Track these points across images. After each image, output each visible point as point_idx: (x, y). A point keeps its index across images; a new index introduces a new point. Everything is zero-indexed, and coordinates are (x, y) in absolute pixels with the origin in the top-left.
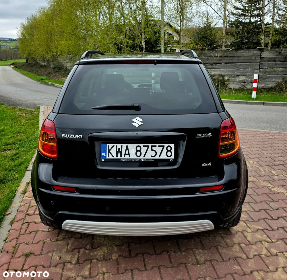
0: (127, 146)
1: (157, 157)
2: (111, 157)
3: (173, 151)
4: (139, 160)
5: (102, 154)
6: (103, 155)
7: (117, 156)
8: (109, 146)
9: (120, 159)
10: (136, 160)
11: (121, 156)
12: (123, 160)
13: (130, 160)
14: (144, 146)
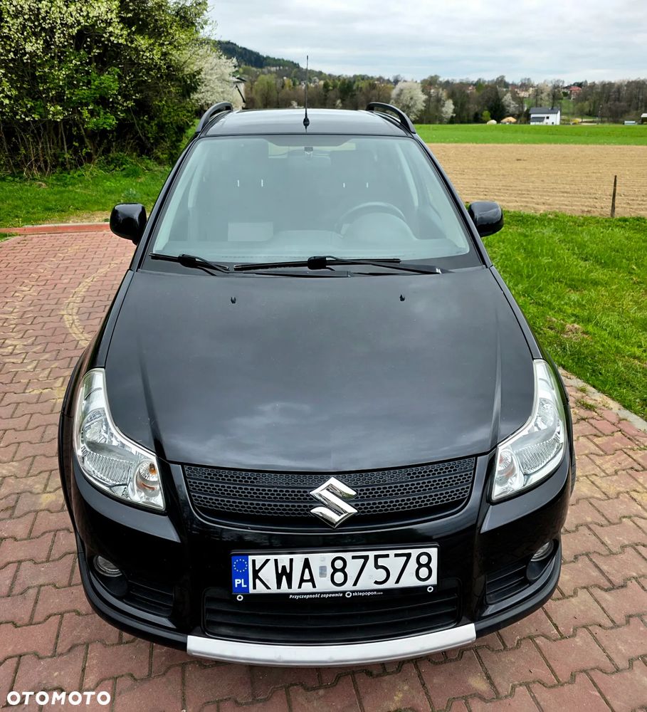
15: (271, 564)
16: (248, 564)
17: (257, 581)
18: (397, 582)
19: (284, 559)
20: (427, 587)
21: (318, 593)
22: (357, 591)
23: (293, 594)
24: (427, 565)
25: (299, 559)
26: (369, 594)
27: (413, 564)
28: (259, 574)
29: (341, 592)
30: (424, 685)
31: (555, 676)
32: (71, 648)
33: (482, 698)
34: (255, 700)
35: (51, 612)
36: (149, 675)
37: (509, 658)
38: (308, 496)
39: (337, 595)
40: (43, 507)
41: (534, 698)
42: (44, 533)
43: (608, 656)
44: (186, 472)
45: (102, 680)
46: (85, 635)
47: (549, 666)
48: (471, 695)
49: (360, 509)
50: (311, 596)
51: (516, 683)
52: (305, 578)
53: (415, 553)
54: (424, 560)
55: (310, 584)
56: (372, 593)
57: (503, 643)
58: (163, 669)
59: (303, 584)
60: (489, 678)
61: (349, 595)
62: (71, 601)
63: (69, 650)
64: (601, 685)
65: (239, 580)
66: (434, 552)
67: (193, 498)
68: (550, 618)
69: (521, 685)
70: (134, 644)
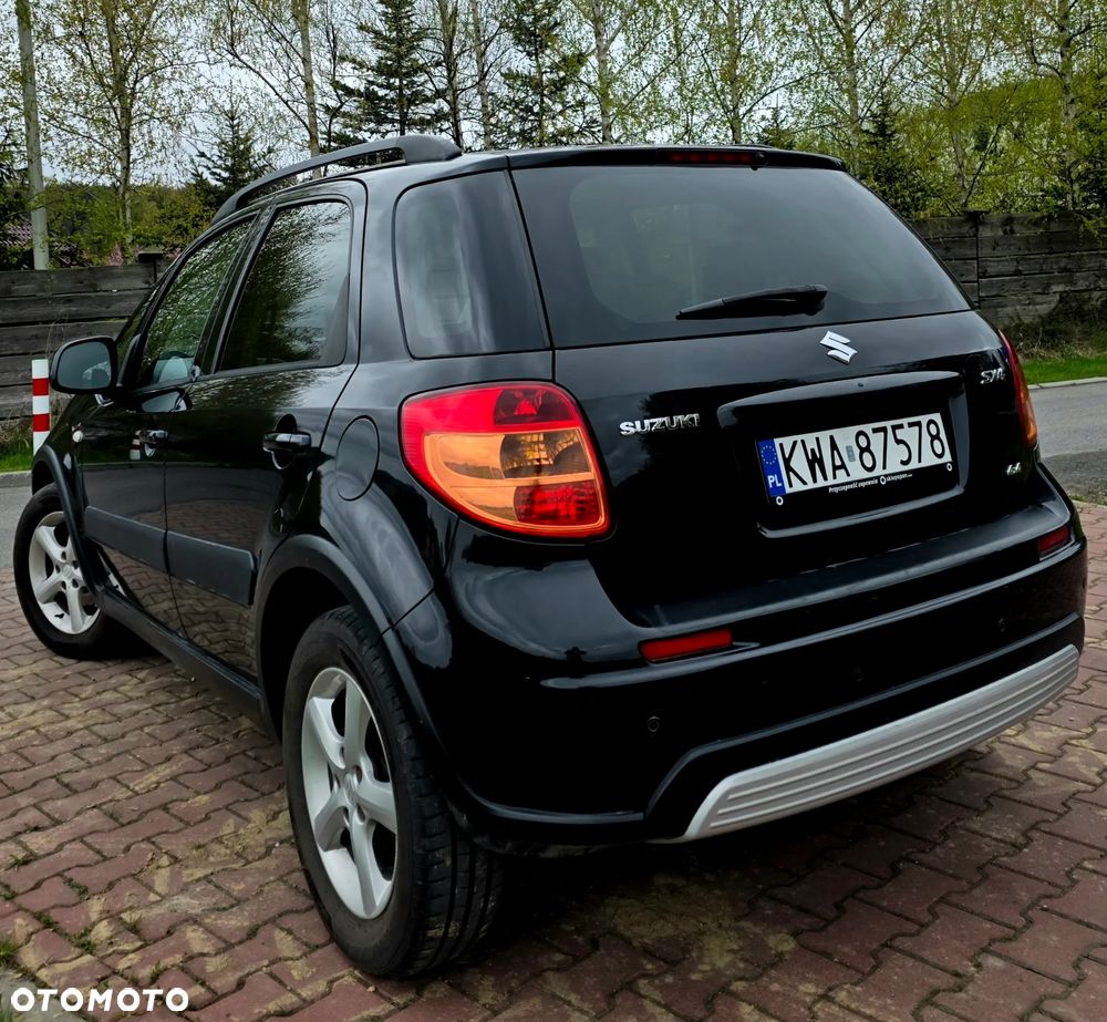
0: (832, 438)
1: (914, 465)
2: (798, 487)
3: (943, 435)
4: (876, 481)
5: (769, 477)
6: (774, 484)
7: (815, 481)
8: (781, 445)
9: (827, 487)
10: (869, 483)
11: (825, 478)
12: (836, 490)
13: (854, 486)
14: (875, 431)
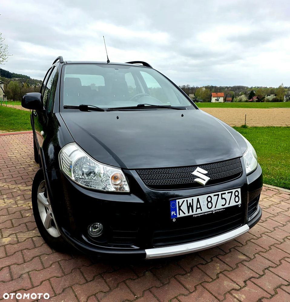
15: (185, 202)
16: (176, 204)
17: (180, 211)
18: (229, 204)
19: (190, 200)
20: (238, 205)
21: (203, 213)
22: (217, 210)
23: (195, 215)
24: (238, 196)
25: (195, 199)
26: (221, 210)
27: (233, 196)
28: (181, 208)
29: (211, 211)
30: (224, 262)
31: (264, 249)
32: (63, 290)
33: (246, 261)
34: (164, 285)
35: (41, 280)
36: (110, 289)
37: (246, 248)
38: (191, 174)
39: (210, 213)
40: (6, 243)
41: (262, 256)
42: (15, 253)
43: (276, 239)
44: (139, 173)
45: (88, 297)
46: (67, 284)
47: (261, 247)
48: (242, 261)
49: (211, 177)
50: (201, 214)
51: (254, 254)
52: (198, 207)
53: (234, 191)
54: (237, 194)
55: (200, 209)
56: (222, 210)
57: (241, 244)
58: (116, 285)
59: (197, 210)
60: (244, 255)
61: (214, 212)
62: (50, 274)
63: (63, 291)
64: (280, 248)
65: (173, 212)
66: (239, 190)
67: (145, 182)
68: (251, 234)
69: (256, 254)
70: (95, 280)
